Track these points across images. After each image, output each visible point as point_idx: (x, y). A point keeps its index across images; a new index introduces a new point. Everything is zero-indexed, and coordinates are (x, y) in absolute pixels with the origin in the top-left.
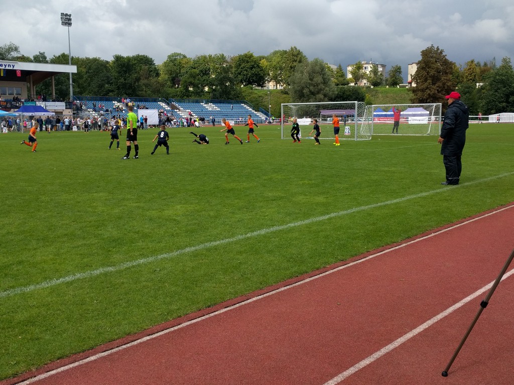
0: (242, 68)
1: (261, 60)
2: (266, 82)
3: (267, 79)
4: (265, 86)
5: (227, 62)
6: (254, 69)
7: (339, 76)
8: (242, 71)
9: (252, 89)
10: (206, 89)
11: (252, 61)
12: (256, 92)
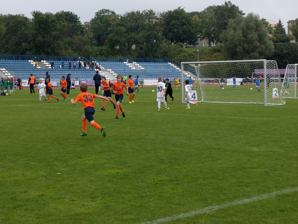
0: (172, 25)
1: (192, 17)
2: (199, 39)
3: (199, 36)
4: (197, 44)
5: (157, 19)
6: (185, 26)
7: (278, 33)
8: (172, 28)
9: (182, 47)
10: (134, 47)
11: (183, 18)
12: (187, 50)
